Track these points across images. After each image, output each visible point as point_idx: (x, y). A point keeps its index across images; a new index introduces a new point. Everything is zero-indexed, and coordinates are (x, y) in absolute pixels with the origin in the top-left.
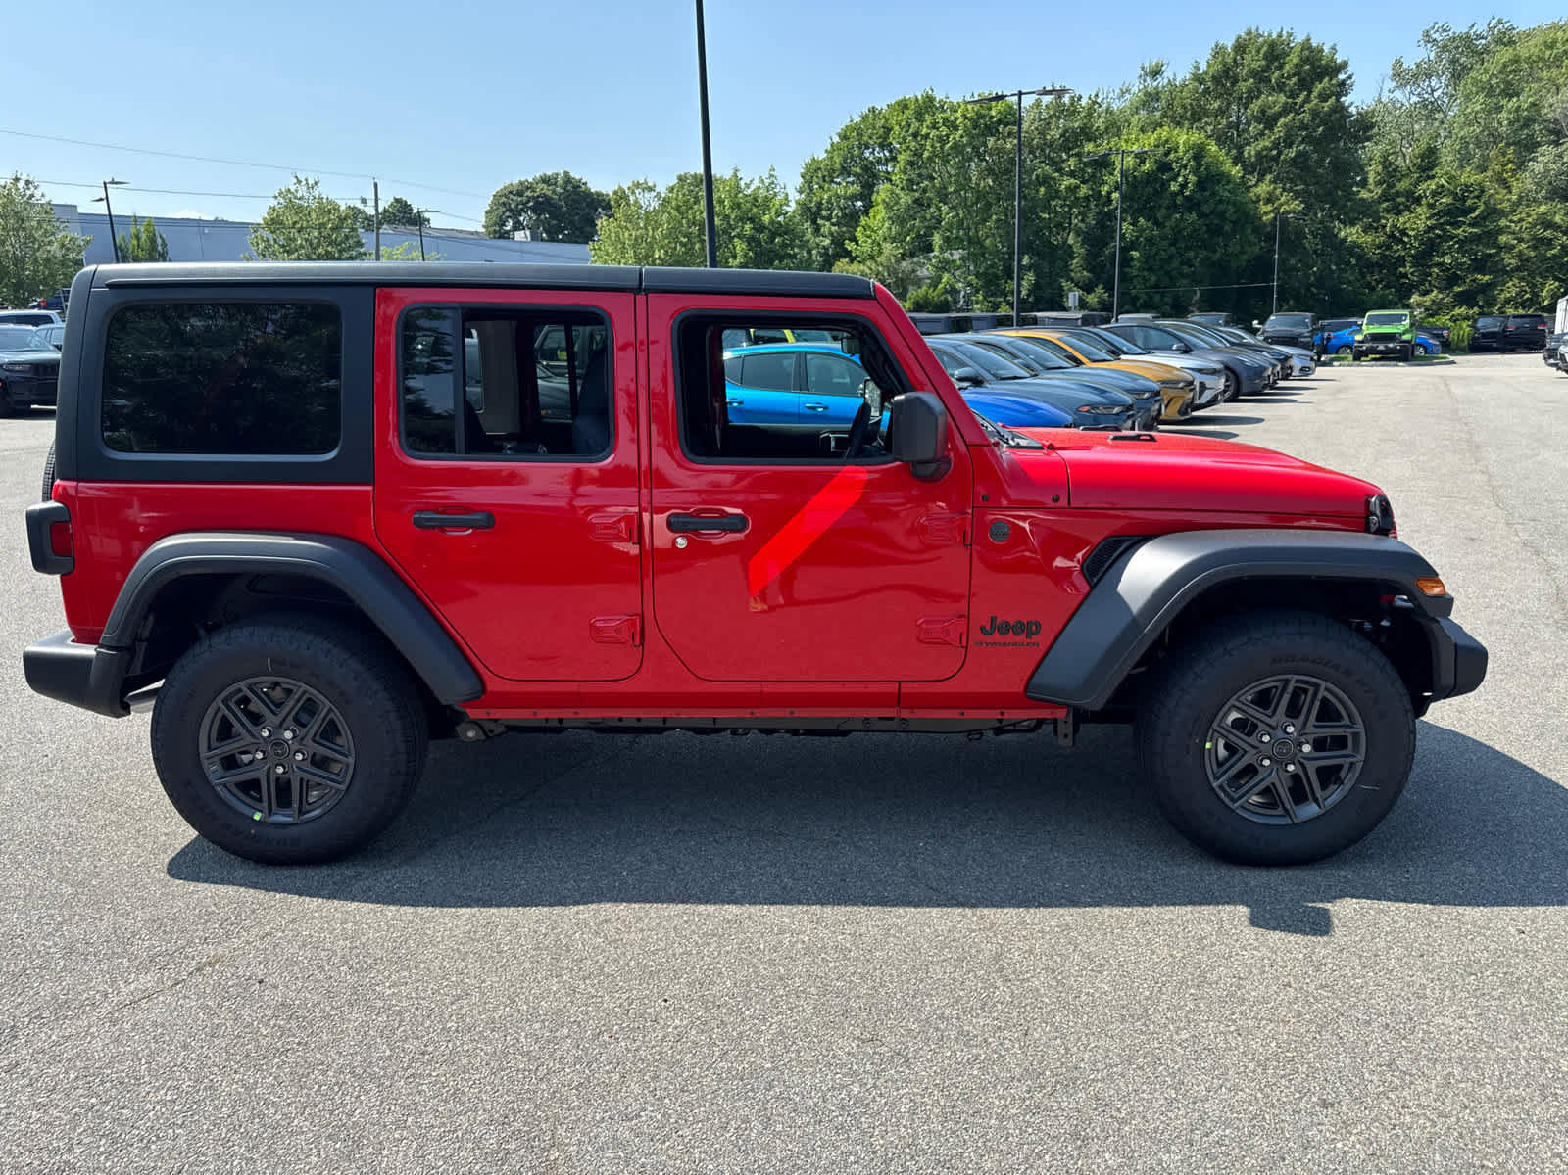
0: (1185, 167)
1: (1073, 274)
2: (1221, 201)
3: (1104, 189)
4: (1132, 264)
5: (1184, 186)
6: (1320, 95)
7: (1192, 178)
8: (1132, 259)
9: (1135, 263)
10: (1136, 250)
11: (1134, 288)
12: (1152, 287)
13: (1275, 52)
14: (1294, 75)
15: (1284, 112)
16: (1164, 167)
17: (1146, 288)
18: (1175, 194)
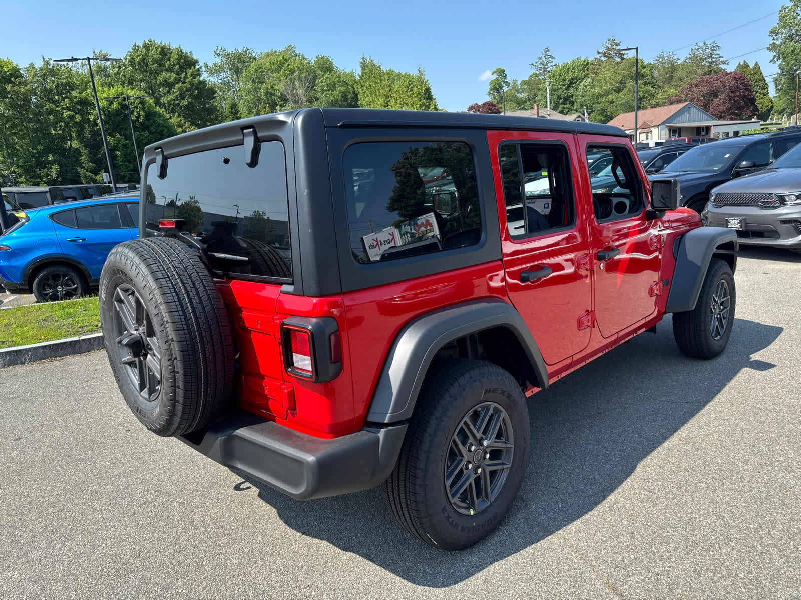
0: (136, 107)
1: (84, 165)
2: (159, 126)
3: (91, 118)
4: (117, 159)
5: (138, 117)
6: (191, 75)
7: (142, 113)
8: (116, 156)
9: (119, 158)
10: (118, 151)
11: (122, 172)
12: (131, 171)
13: (164, 52)
14: (177, 64)
15: (177, 81)
16: (124, 107)
17: (129, 171)
18: (134, 122)
